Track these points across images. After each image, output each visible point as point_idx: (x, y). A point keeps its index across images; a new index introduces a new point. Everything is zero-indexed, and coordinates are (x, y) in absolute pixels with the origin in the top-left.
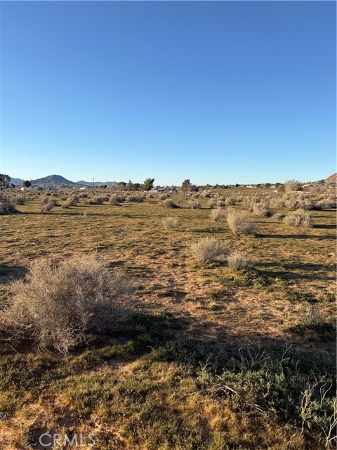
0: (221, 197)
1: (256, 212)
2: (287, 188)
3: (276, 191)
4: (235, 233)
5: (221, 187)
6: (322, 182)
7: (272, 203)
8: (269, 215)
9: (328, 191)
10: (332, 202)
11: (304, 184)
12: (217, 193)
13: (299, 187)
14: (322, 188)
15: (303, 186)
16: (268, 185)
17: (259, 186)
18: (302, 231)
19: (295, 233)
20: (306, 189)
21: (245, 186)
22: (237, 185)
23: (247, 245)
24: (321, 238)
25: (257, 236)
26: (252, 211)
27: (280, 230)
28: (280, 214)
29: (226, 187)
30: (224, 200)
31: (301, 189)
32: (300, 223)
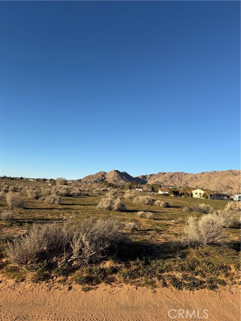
0: (6, 186)
1: (30, 196)
2: (58, 183)
3: (50, 185)
4: (10, 207)
5: (8, 178)
6: (80, 180)
7: (42, 191)
8: (37, 198)
9: (83, 186)
10: (79, 192)
11: (69, 181)
12: (4, 183)
13: (65, 183)
14: (79, 184)
15: (68, 183)
16: (45, 180)
17: (38, 180)
18: (54, 206)
19: (48, 207)
20: (70, 184)
21: (28, 179)
22: (22, 178)
23: (17, 212)
24: (60, 209)
25: (24, 208)
26: (27, 195)
27: (41, 206)
28: (44, 198)
29: (12, 179)
30: (8, 188)
31: (66, 184)
32: (53, 202)
